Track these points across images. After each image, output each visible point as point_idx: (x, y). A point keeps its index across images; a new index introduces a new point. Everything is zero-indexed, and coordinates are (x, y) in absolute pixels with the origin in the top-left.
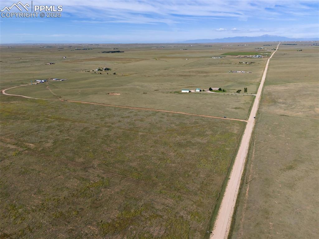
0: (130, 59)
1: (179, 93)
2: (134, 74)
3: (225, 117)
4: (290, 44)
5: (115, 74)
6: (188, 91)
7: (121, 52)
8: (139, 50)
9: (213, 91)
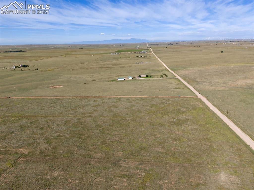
0: (39, 56)
1: (116, 81)
2: (56, 69)
3: (179, 96)
4: (154, 44)
5: (37, 69)
6: (123, 79)
7: (23, 51)
8: (39, 50)
9: (142, 78)
